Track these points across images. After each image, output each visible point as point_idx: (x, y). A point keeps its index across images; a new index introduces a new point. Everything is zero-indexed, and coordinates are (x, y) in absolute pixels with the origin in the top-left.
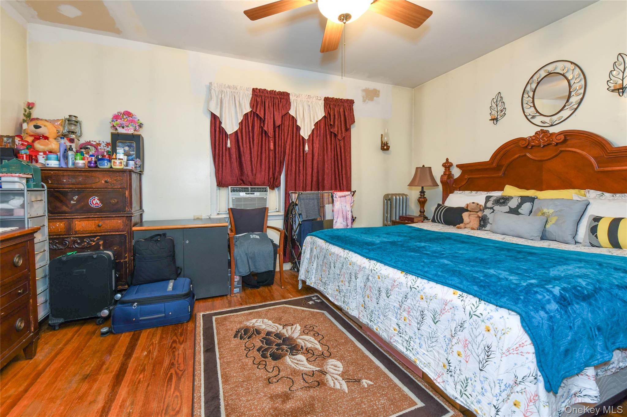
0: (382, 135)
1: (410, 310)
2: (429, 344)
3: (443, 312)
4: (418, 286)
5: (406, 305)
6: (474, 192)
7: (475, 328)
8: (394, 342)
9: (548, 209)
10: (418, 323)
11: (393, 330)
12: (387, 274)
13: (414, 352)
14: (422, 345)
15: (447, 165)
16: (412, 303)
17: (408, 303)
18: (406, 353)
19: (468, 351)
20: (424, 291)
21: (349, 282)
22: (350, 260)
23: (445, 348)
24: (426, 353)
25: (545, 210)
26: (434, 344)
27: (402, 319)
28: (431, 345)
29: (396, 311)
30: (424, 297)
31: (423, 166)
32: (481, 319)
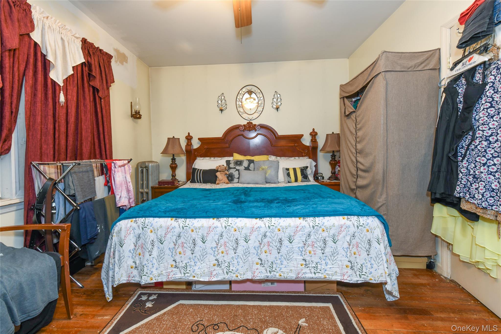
0: (131, 103)
1: (314, 243)
2: (333, 259)
3: (340, 233)
4: (319, 224)
5: (309, 242)
6: (212, 158)
7: (361, 233)
8: (302, 275)
9: (264, 166)
10: (322, 249)
11: (300, 266)
12: (288, 224)
13: (323, 271)
14: (328, 263)
15: (189, 138)
16: (316, 238)
17: (312, 239)
18: (316, 276)
19: (359, 248)
20: (324, 225)
21: (235, 250)
22: (234, 226)
23: (345, 255)
24: (332, 266)
25: (263, 167)
26: (336, 257)
27: (307, 254)
28: (334, 259)
29: (301, 249)
30: (325, 229)
31: (174, 137)
32: (364, 226)
